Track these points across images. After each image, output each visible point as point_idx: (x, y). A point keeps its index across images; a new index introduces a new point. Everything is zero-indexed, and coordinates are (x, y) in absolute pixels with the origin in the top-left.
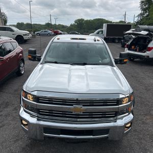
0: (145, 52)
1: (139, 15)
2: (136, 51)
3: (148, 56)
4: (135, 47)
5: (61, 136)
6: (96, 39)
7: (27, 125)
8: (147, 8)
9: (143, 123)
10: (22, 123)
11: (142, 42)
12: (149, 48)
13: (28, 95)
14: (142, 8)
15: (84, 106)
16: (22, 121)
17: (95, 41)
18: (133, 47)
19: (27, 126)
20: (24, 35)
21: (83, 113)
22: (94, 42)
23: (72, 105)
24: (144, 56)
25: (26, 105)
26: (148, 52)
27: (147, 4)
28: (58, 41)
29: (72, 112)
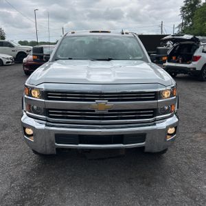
0: (190, 63)
1: (180, 26)
2: (178, 62)
3: (195, 69)
4: (176, 58)
5: (80, 145)
6: (124, 32)
7: (32, 135)
8: (189, 17)
9: (192, 141)
10: (25, 134)
11: (185, 51)
12: (196, 57)
13: (33, 91)
14: (183, 16)
15: (110, 101)
16: (24, 129)
17: (123, 34)
18: (174, 58)
19: (32, 137)
20: (27, 51)
21: (109, 111)
22: (121, 35)
23: (94, 100)
24: (189, 68)
25: (30, 106)
26: (194, 63)
27: (189, 11)
28: (73, 35)
29: (94, 111)
